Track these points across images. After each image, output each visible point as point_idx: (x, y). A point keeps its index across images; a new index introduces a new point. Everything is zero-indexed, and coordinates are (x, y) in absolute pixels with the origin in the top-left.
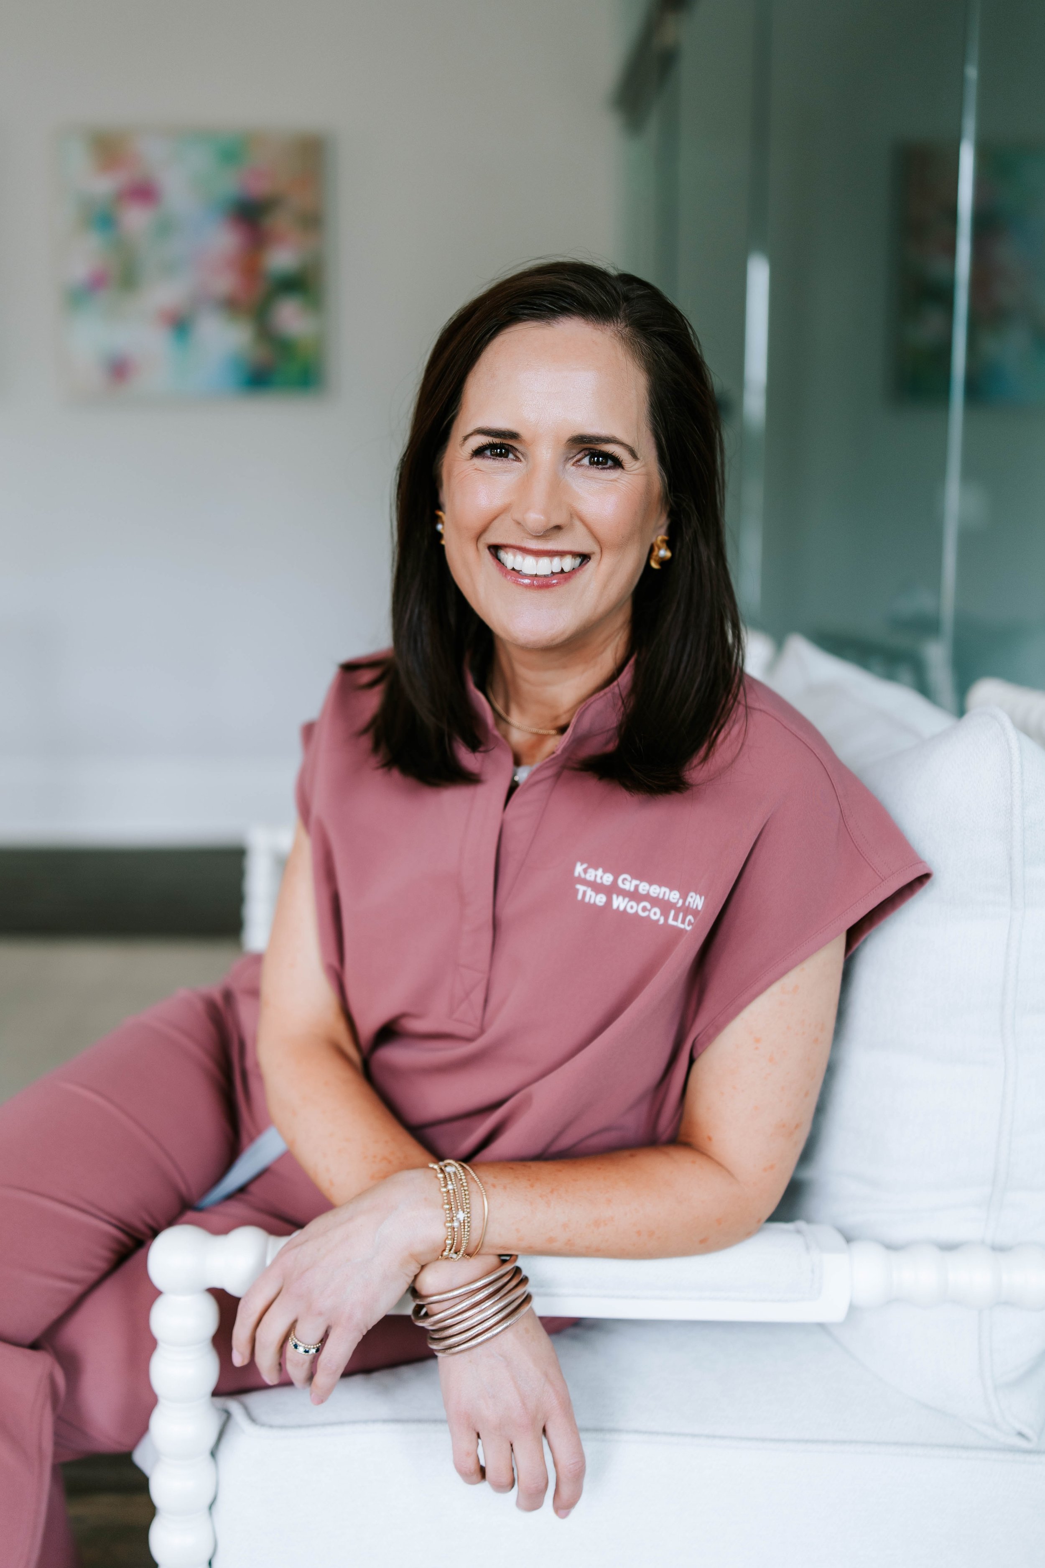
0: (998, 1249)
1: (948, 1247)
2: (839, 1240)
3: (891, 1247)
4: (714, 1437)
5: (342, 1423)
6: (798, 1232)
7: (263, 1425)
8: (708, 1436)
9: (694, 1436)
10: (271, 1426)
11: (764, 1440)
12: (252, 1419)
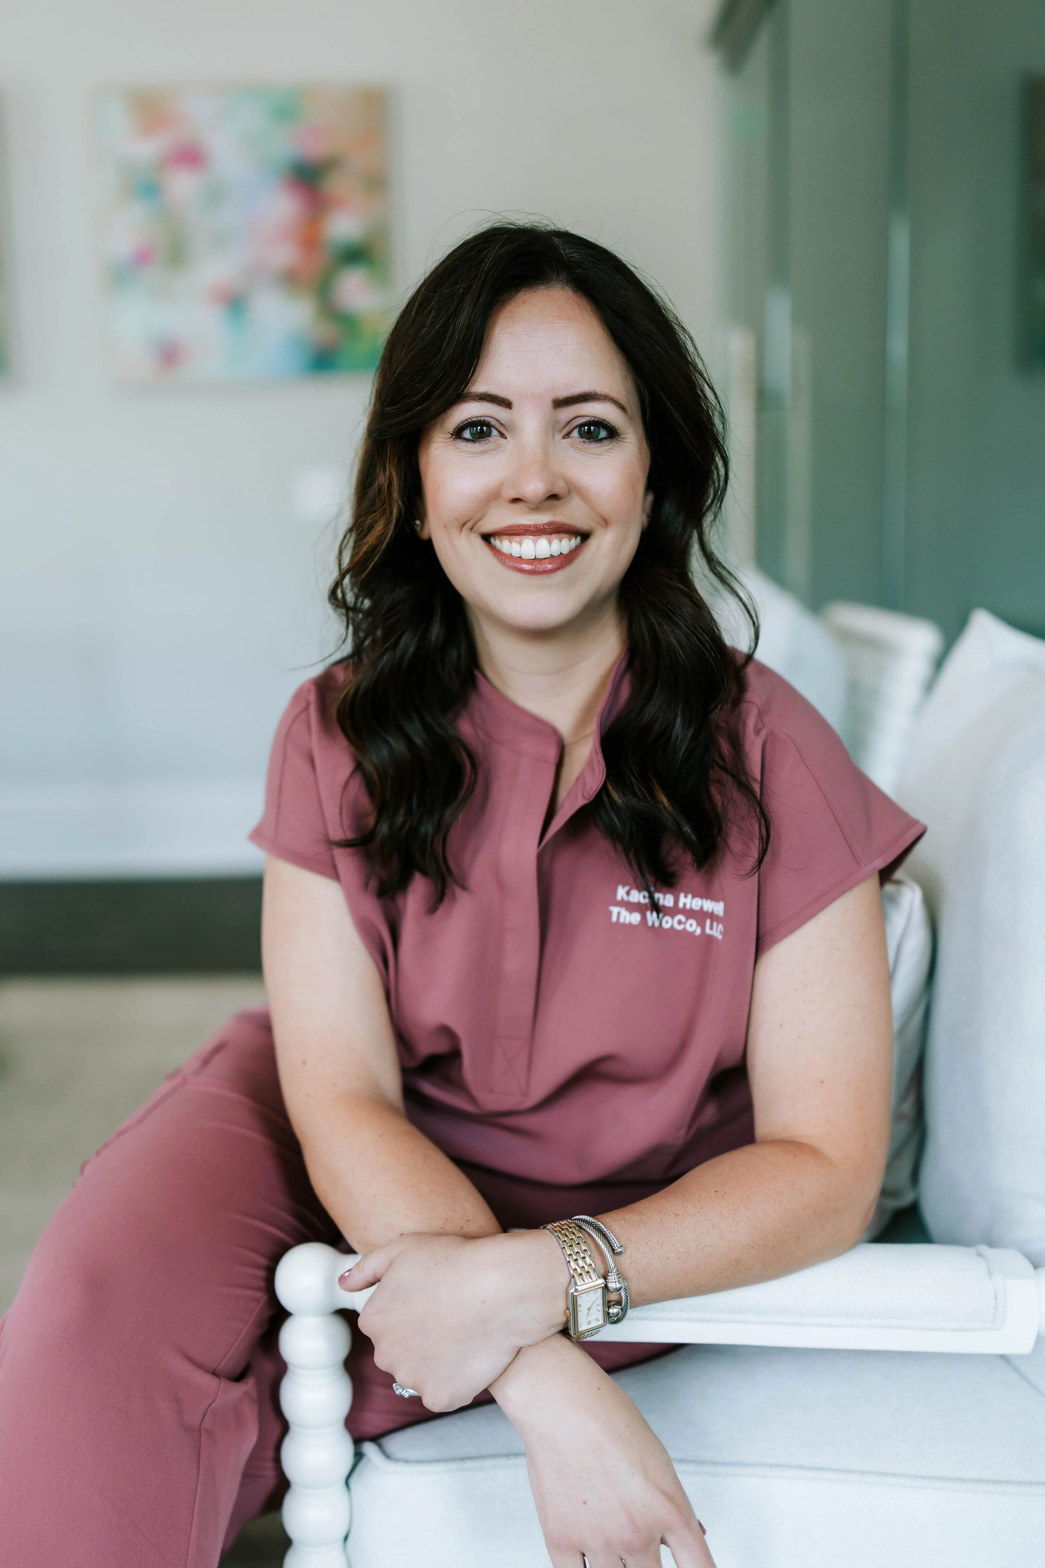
4: (886, 1474)
5: (482, 1457)
6: (980, 1256)
7: (397, 1460)
8: (879, 1474)
9: (863, 1473)
10: (407, 1461)
11: (941, 1479)
12: (387, 1456)
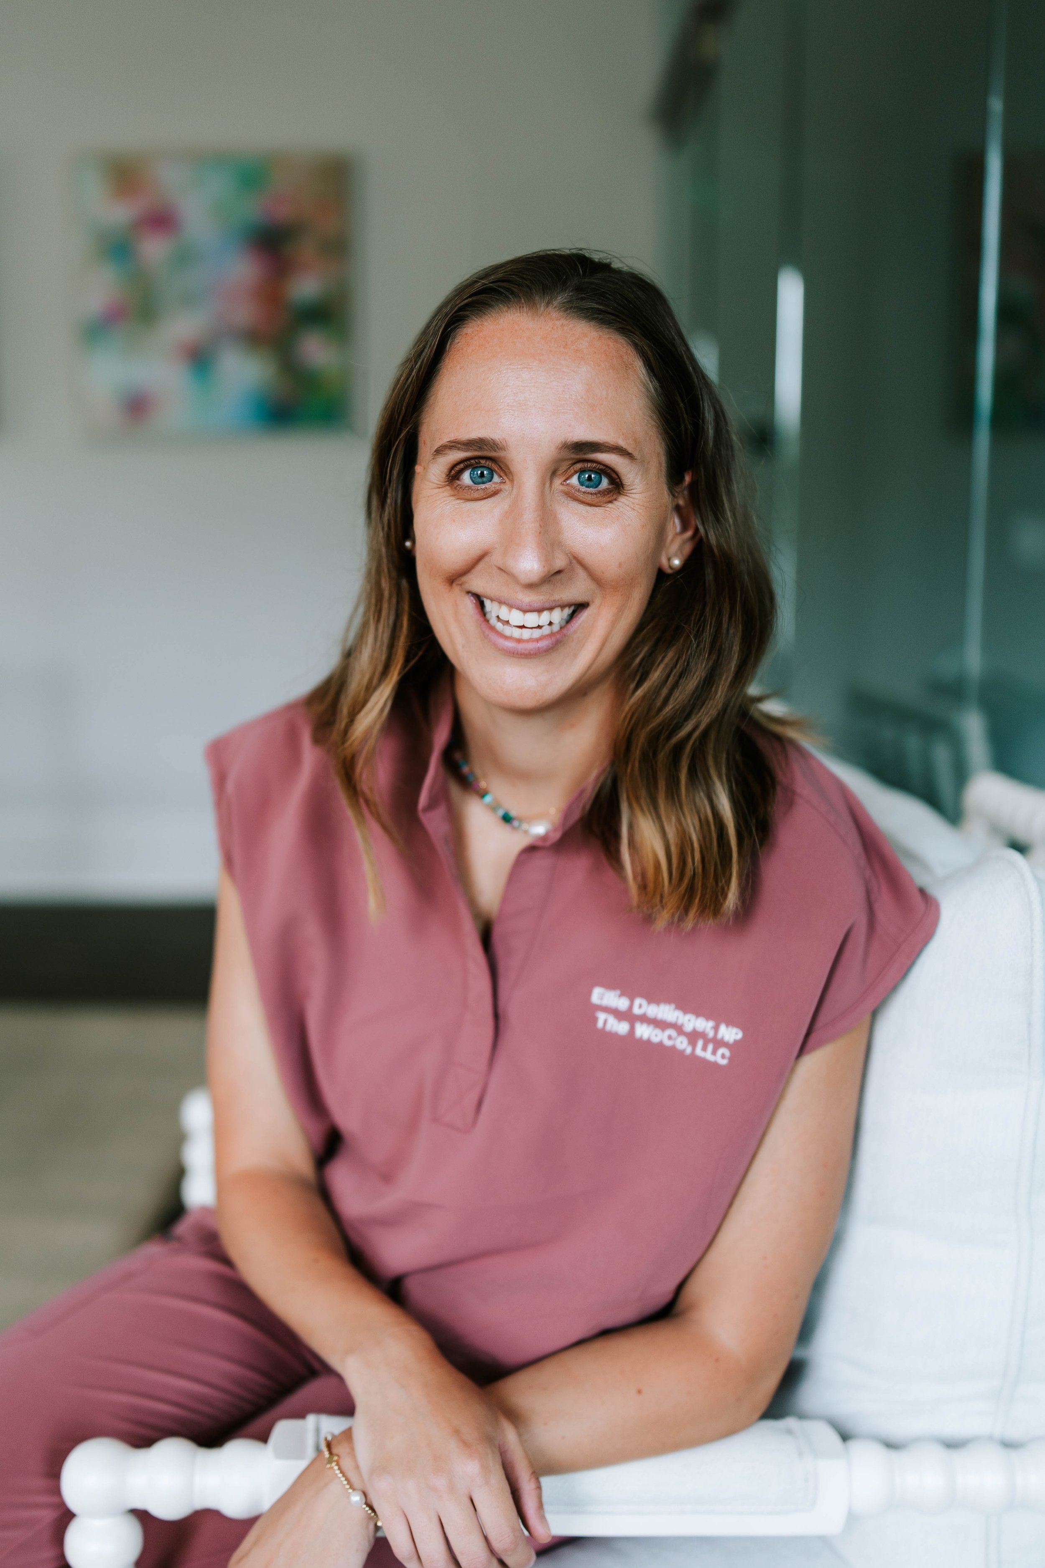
0: (1008, 1445)
1: (952, 1445)
2: (833, 1438)
3: (891, 1445)
6: (789, 1432)
